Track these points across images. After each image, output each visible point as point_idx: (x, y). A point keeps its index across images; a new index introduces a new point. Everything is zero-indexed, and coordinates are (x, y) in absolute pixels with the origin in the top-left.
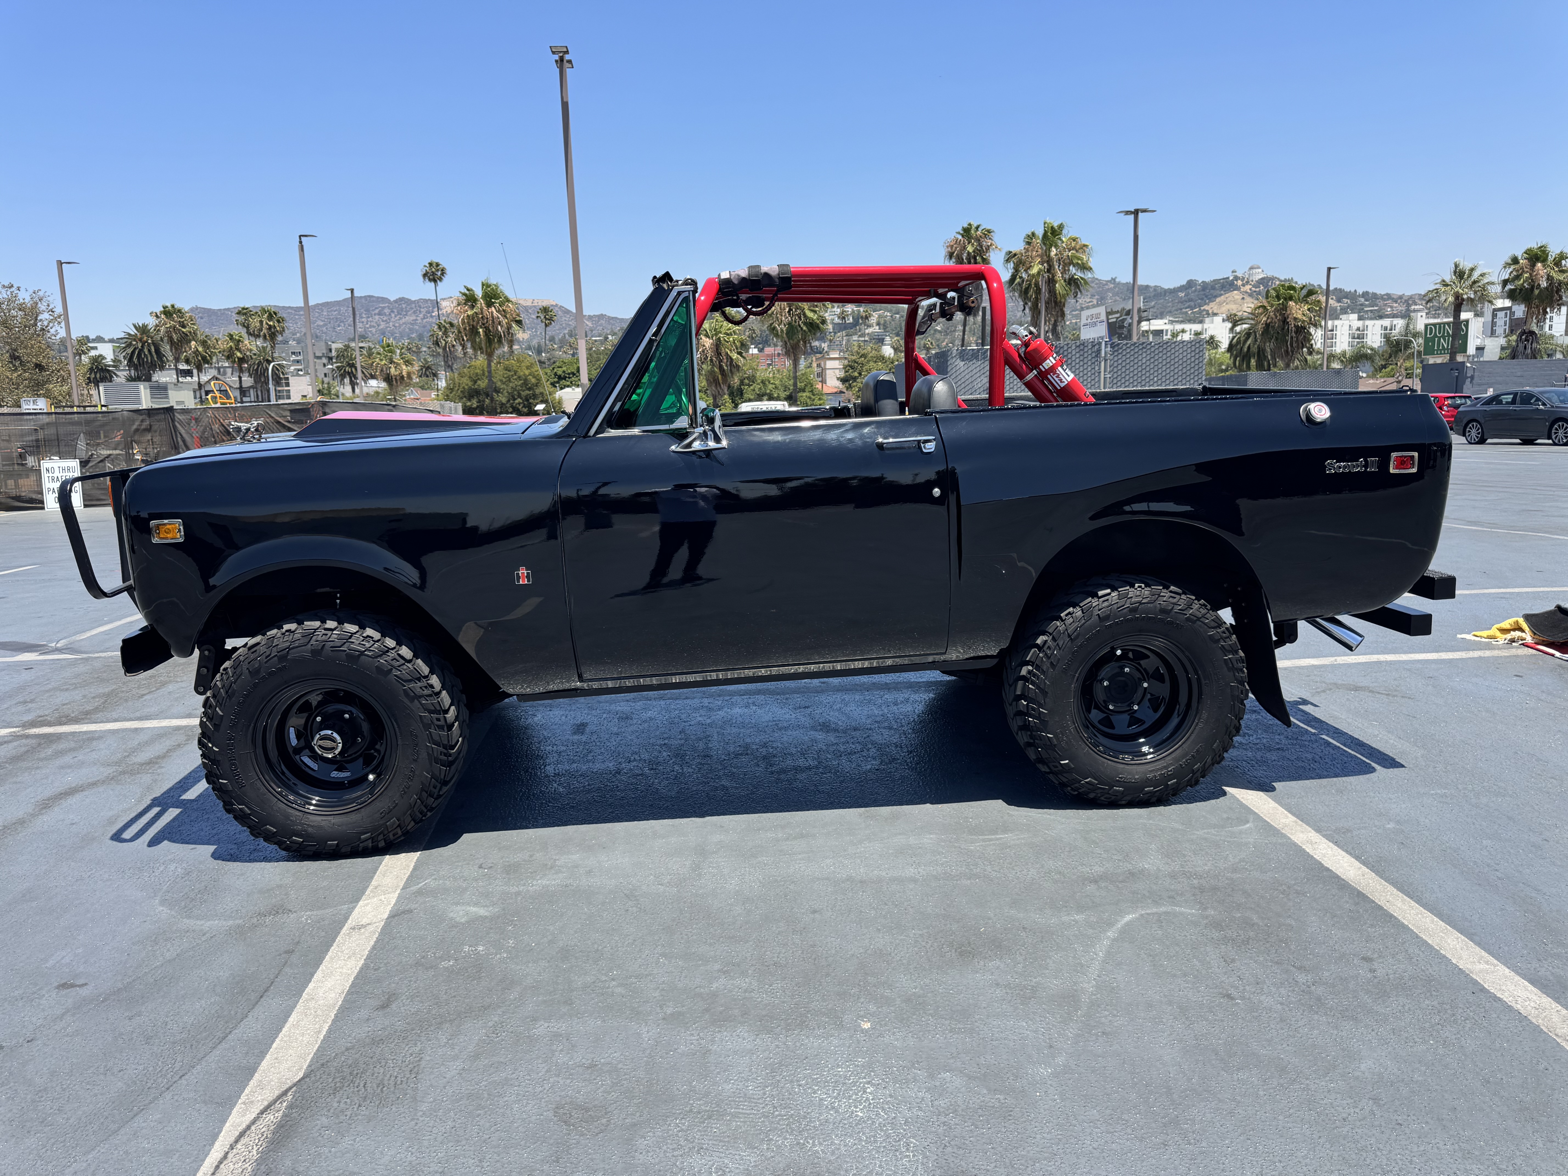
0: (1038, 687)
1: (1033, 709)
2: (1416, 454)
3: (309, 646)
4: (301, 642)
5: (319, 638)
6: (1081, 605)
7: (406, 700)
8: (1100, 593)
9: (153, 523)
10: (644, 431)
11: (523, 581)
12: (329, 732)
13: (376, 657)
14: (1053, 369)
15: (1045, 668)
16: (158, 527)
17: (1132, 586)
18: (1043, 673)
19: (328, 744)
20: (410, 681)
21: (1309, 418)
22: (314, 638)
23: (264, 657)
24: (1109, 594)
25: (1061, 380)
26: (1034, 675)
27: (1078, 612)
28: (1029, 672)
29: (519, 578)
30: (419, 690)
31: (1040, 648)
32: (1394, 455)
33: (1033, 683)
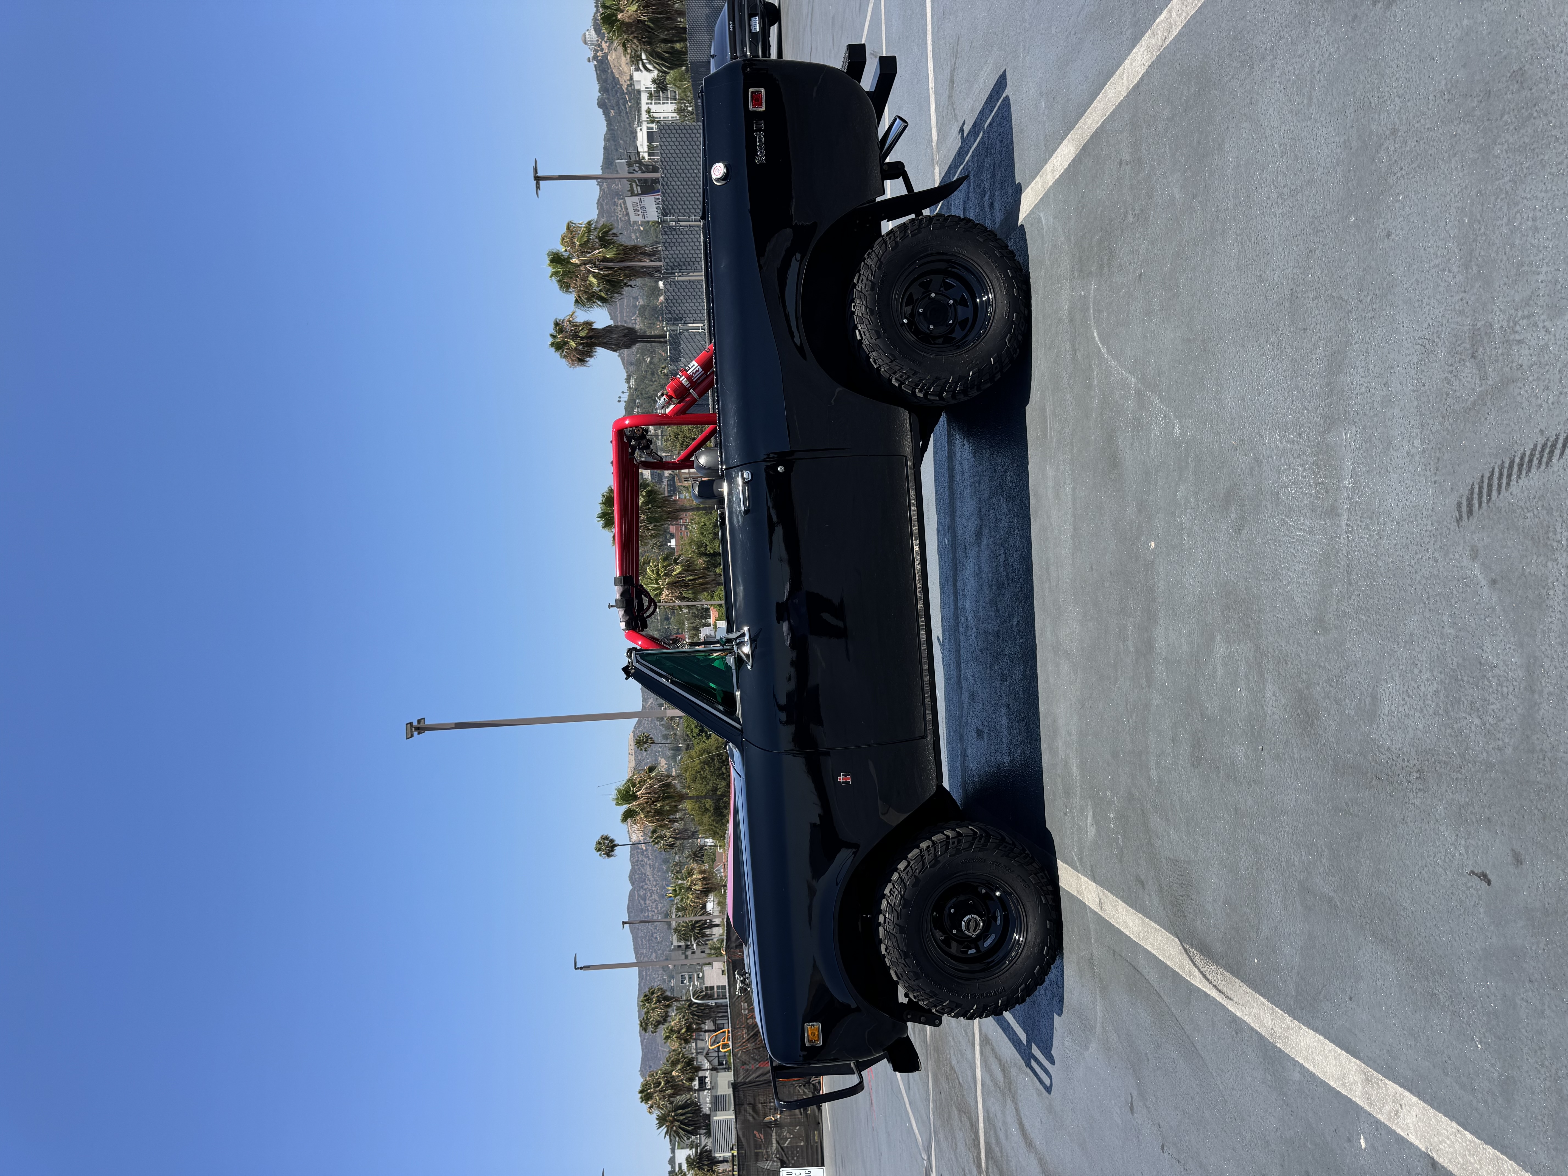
0: (932, 384)
1: (950, 387)
2: (751, 90)
3: (897, 935)
4: (894, 940)
5: (891, 927)
6: (868, 352)
7: (939, 866)
8: (859, 338)
9: (807, 1044)
10: (738, 688)
11: (849, 778)
12: (963, 923)
13: (905, 887)
14: (689, 378)
15: (917, 380)
16: (810, 1041)
17: (853, 313)
18: (920, 381)
19: (972, 925)
20: (923, 863)
21: (724, 178)
22: (891, 931)
23: (905, 969)
24: (859, 331)
25: (697, 371)
26: (923, 387)
27: (874, 355)
28: (920, 391)
29: (846, 782)
30: (930, 857)
31: (901, 383)
32: (751, 108)
33: (929, 388)
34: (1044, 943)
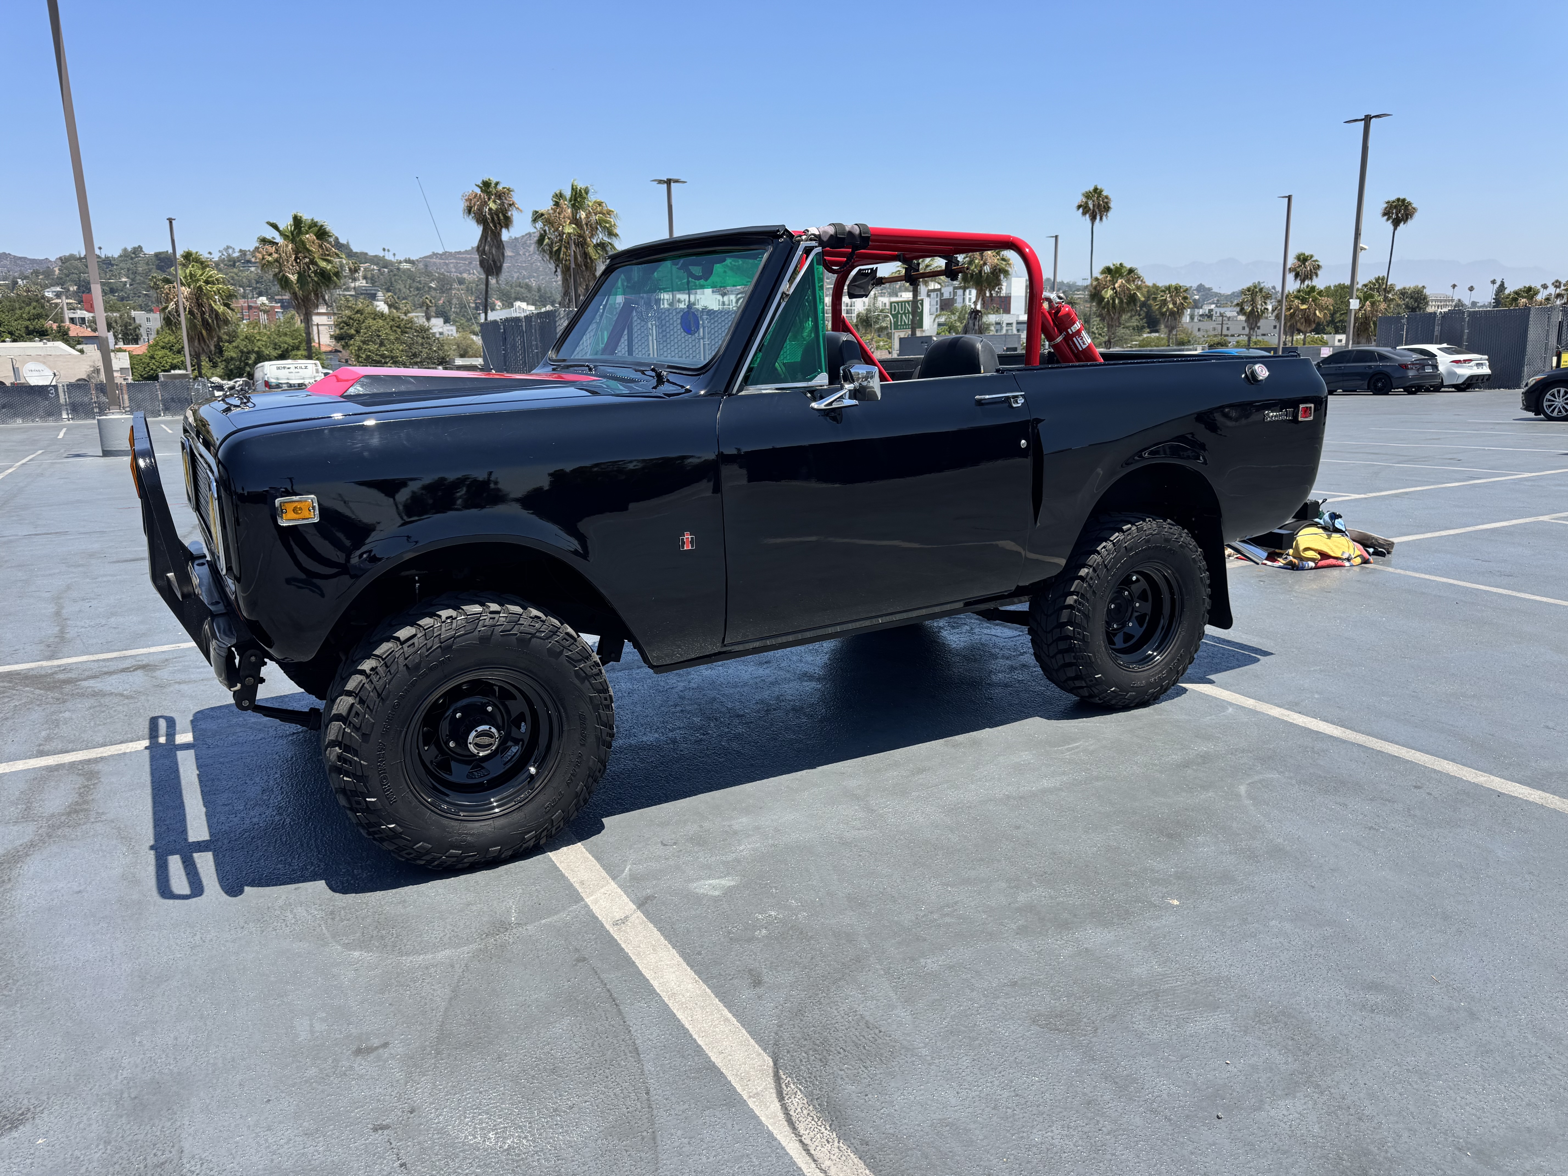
0: (1084, 614)
1: (1079, 633)
2: (1312, 406)
3: (476, 633)
4: (468, 628)
5: (487, 623)
6: (1112, 539)
7: (577, 682)
8: (1125, 528)
9: (279, 501)
11: (687, 547)
12: (486, 727)
13: (547, 638)
15: (1088, 596)
16: (285, 506)
17: (1144, 520)
18: (1088, 601)
19: (486, 740)
20: (579, 661)
21: (1255, 378)
22: (481, 623)
23: (424, 649)
24: (1130, 529)
26: (1080, 603)
27: (1109, 545)
28: (1076, 601)
29: (683, 543)
31: (1082, 579)
32: (1301, 406)
33: (1079, 611)
34: (467, 847)
